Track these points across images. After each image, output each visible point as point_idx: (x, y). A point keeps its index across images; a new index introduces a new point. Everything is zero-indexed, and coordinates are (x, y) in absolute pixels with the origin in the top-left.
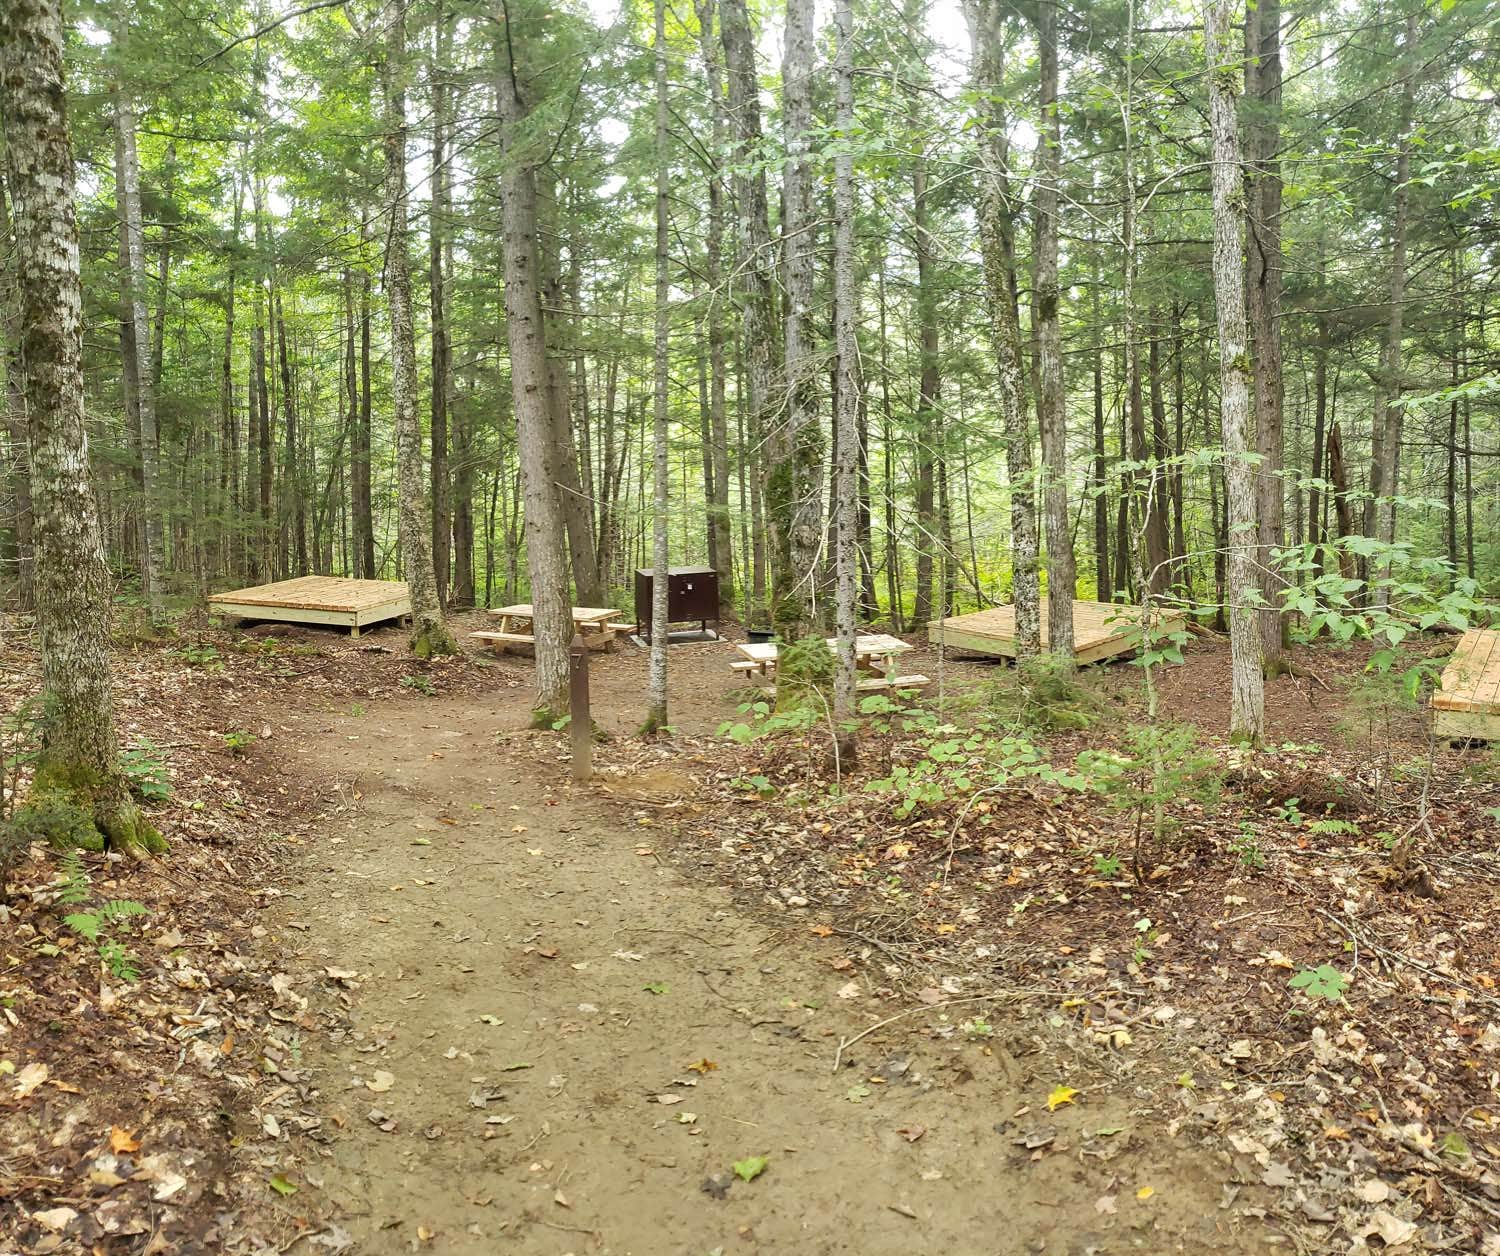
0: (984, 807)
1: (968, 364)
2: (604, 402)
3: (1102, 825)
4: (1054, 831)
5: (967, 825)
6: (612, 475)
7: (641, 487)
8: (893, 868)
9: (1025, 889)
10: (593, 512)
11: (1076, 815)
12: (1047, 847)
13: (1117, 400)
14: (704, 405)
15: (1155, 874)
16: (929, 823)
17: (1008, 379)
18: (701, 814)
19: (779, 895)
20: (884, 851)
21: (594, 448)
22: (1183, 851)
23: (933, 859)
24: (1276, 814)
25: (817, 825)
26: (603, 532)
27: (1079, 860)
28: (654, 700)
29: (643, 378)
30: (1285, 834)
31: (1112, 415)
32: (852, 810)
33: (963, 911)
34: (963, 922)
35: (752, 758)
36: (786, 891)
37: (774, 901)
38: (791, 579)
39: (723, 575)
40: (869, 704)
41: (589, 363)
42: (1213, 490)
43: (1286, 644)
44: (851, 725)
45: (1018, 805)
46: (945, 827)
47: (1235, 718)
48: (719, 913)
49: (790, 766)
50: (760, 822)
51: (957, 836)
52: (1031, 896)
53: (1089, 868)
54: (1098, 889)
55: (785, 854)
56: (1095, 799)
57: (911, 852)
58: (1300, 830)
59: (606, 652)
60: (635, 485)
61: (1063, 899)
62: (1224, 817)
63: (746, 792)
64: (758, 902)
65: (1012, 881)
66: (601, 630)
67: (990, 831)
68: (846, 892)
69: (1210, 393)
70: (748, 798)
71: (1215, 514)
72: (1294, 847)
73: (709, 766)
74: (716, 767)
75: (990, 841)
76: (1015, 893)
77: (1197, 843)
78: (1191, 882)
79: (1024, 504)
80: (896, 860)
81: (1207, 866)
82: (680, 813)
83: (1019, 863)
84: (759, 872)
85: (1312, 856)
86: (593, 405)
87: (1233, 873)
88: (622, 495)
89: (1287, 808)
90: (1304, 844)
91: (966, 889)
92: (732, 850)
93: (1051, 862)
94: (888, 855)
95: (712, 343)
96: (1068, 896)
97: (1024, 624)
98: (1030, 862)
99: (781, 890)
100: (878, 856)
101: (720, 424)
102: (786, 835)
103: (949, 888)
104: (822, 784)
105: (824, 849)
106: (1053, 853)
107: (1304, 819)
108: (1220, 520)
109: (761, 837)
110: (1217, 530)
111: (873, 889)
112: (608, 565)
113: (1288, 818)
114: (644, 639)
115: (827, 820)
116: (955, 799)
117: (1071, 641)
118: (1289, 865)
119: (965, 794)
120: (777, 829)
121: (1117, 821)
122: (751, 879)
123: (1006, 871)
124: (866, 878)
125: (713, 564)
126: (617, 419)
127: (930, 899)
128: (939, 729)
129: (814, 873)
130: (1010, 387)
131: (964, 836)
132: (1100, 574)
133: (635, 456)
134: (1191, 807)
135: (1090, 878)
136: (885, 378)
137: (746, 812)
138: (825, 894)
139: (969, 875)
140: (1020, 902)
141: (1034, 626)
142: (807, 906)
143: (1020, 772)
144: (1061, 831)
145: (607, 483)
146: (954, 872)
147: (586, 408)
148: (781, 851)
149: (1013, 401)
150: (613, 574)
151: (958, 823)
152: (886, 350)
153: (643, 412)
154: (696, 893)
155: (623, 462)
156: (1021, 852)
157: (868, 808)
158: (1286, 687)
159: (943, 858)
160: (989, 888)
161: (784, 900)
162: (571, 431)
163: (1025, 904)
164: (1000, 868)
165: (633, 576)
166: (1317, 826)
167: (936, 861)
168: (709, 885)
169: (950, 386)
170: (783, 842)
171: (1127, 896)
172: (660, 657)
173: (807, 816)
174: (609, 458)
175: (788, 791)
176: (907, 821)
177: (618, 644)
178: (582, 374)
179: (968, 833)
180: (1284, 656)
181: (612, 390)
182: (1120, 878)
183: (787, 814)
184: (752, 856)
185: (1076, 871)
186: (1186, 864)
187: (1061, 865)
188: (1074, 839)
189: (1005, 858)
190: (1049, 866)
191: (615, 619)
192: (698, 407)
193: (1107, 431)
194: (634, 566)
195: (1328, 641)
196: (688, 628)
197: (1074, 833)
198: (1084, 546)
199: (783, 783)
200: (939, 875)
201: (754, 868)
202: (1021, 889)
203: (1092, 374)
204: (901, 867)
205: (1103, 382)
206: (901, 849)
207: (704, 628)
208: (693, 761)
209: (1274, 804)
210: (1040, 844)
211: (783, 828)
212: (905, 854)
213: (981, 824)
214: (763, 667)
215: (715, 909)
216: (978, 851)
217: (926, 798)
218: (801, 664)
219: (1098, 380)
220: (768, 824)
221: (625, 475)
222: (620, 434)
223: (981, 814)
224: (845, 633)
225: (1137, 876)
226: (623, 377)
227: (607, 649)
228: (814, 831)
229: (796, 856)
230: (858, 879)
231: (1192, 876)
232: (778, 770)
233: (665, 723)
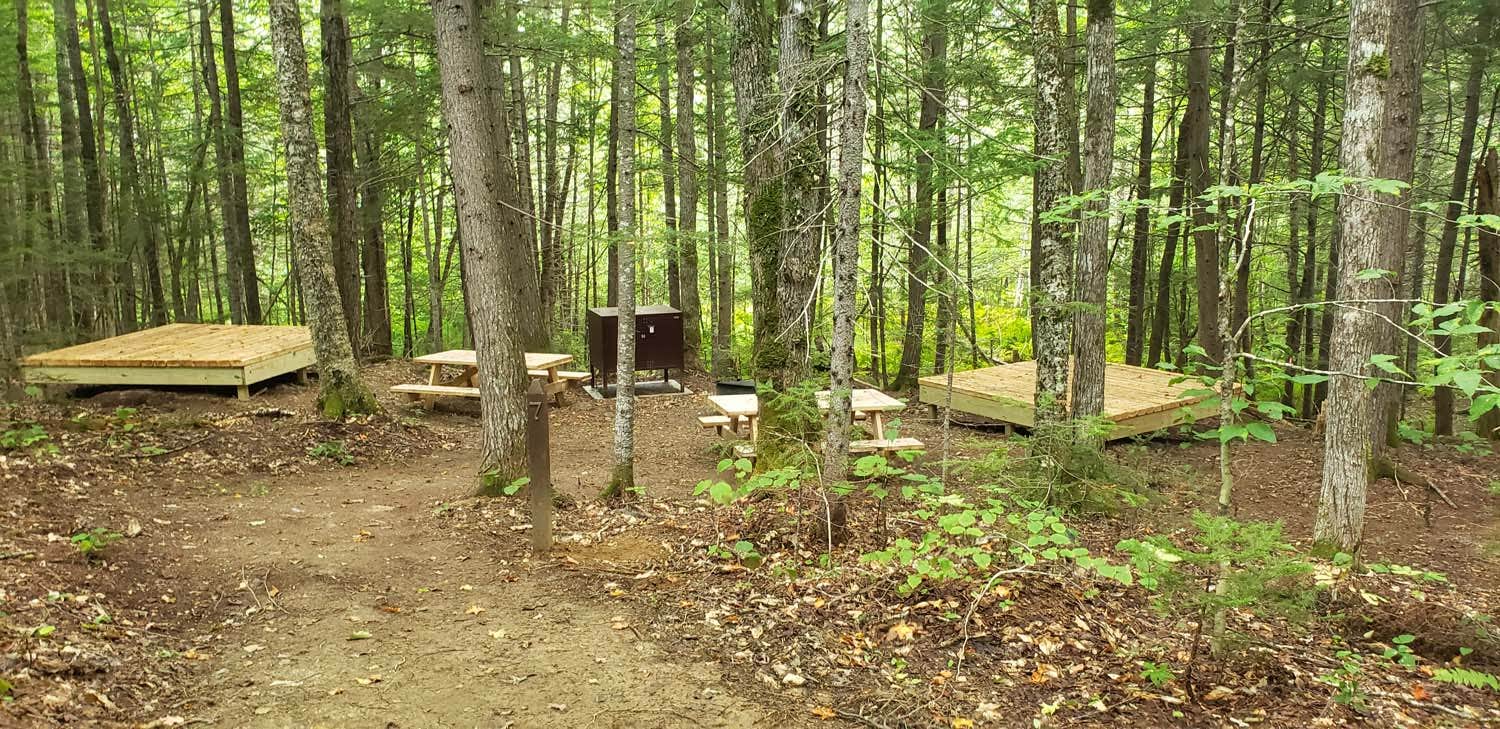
0: (1002, 591)
1: (983, 76)
2: (543, 112)
3: (1143, 630)
4: (1086, 628)
5: (982, 610)
6: (556, 200)
7: (591, 212)
8: (897, 651)
9: (1054, 690)
10: (535, 241)
11: (1112, 613)
12: (1079, 646)
13: (1171, 118)
14: (665, 118)
15: (1213, 695)
16: (937, 604)
17: (1048, 90)
18: (677, 585)
19: (773, 672)
20: (886, 631)
21: (533, 166)
22: (1249, 674)
23: (943, 644)
24: (1380, 652)
25: (807, 599)
26: (546, 265)
27: (1116, 665)
28: (619, 457)
29: (592, 84)
30: (1391, 678)
31: (1163, 137)
32: (847, 584)
33: (981, 705)
34: (982, 718)
35: (730, 523)
36: (780, 668)
37: (768, 679)
38: (776, 319)
39: (689, 317)
40: (863, 467)
41: (526, 65)
42: (1294, 233)
43: (1392, 440)
44: (844, 488)
45: (1043, 593)
46: (956, 610)
47: (1321, 524)
48: (707, 690)
49: (773, 534)
50: (743, 595)
51: (972, 621)
52: (1061, 698)
53: (1129, 675)
54: (1141, 700)
55: (776, 628)
56: (1134, 597)
57: (916, 634)
58: (1415, 676)
59: (556, 405)
60: (582, 212)
61: (1100, 706)
62: (1304, 644)
63: (725, 561)
64: (751, 681)
65: (1036, 679)
66: (550, 379)
67: (1008, 619)
68: (847, 672)
69: (1302, 109)
70: (727, 568)
71: (1294, 265)
72: (1406, 697)
73: (682, 531)
74: (692, 533)
75: (1009, 631)
76: (1042, 691)
77: (1268, 667)
78: (1263, 712)
79: (1058, 239)
80: (899, 642)
81: (1283, 698)
82: (653, 584)
83: (1045, 659)
84: (749, 647)
85: (1433, 711)
86: (531, 114)
87: (1323, 712)
88: (566, 221)
89: (1395, 646)
90: (1422, 694)
91: (982, 681)
92: (716, 623)
93: (1084, 663)
94: (891, 636)
95: (679, 45)
96: (1106, 703)
97: (1048, 383)
98: (1058, 660)
99: (774, 666)
100: (879, 637)
101: (688, 141)
102: (776, 608)
103: (963, 679)
104: (808, 554)
105: (819, 624)
106: (1086, 653)
107: (1422, 663)
108: (1300, 272)
109: (747, 609)
110: (1294, 285)
111: (876, 671)
112: (552, 304)
113: (1396, 659)
114: (600, 390)
115: (817, 594)
116: (969, 579)
117: (1099, 409)
118: (1398, 716)
119: (980, 575)
120: (765, 601)
121: (1160, 627)
122: (740, 654)
123: (1028, 665)
124: (867, 659)
125: (674, 303)
126: (561, 132)
127: (942, 689)
128: (943, 500)
129: (809, 650)
130: (1050, 100)
131: (980, 623)
132: (1131, 331)
133: (582, 176)
134: (1256, 625)
135: (1132, 687)
136: (879, 91)
137: (726, 583)
138: (824, 673)
139: (986, 667)
140: (1050, 703)
141: (1060, 387)
142: (804, 685)
143: (1051, 554)
144: (1096, 630)
145: (549, 206)
146: (968, 661)
147: (524, 117)
148: (771, 625)
149: (1053, 116)
150: (557, 316)
151: (973, 606)
152: (883, 56)
153: (593, 124)
154: (680, 668)
155: (567, 182)
156: (1047, 647)
157: (866, 582)
158: (1386, 495)
159: (956, 645)
160: (1011, 684)
161: (778, 678)
162: (508, 143)
163: (1055, 706)
164: (1022, 662)
165: (582, 317)
166: (1442, 674)
167: (947, 647)
168: (695, 660)
169: (958, 99)
170: (774, 615)
171: (1178, 714)
172: (625, 407)
173: (796, 588)
174: (552, 177)
175: (772, 561)
176: (911, 600)
177: (569, 396)
178: (517, 77)
179: (984, 619)
180: (1387, 456)
181: (554, 97)
182: (1170, 693)
183: (771, 586)
184: (739, 630)
185: (1114, 676)
186: (1253, 690)
187: (1096, 668)
188: (1112, 640)
189: (1027, 652)
190: (1081, 667)
191: (565, 367)
192: (659, 121)
193: (1154, 156)
194: (582, 306)
195: (1451, 442)
196: (649, 378)
197: (1113, 635)
198: (1115, 296)
199: (765, 552)
200: (951, 663)
201: (743, 642)
202: (1049, 689)
203: (1142, 87)
204: (906, 650)
205: (1156, 97)
206: (904, 631)
207: (666, 378)
208: (665, 526)
209: (1374, 639)
210: (1070, 641)
211: (771, 600)
212: (910, 636)
213: (999, 610)
214: (735, 423)
215: (702, 686)
216: (996, 641)
217: (936, 575)
218: (795, 414)
219: (1149, 93)
220: (753, 595)
221: (569, 199)
222: (564, 150)
223: (999, 599)
224: (840, 382)
225: (1190, 693)
226: (567, 82)
227: (558, 402)
228: (804, 605)
229: (787, 631)
230: (858, 660)
231: (1264, 705)
232: (760, 537)
233: (632, 485)
